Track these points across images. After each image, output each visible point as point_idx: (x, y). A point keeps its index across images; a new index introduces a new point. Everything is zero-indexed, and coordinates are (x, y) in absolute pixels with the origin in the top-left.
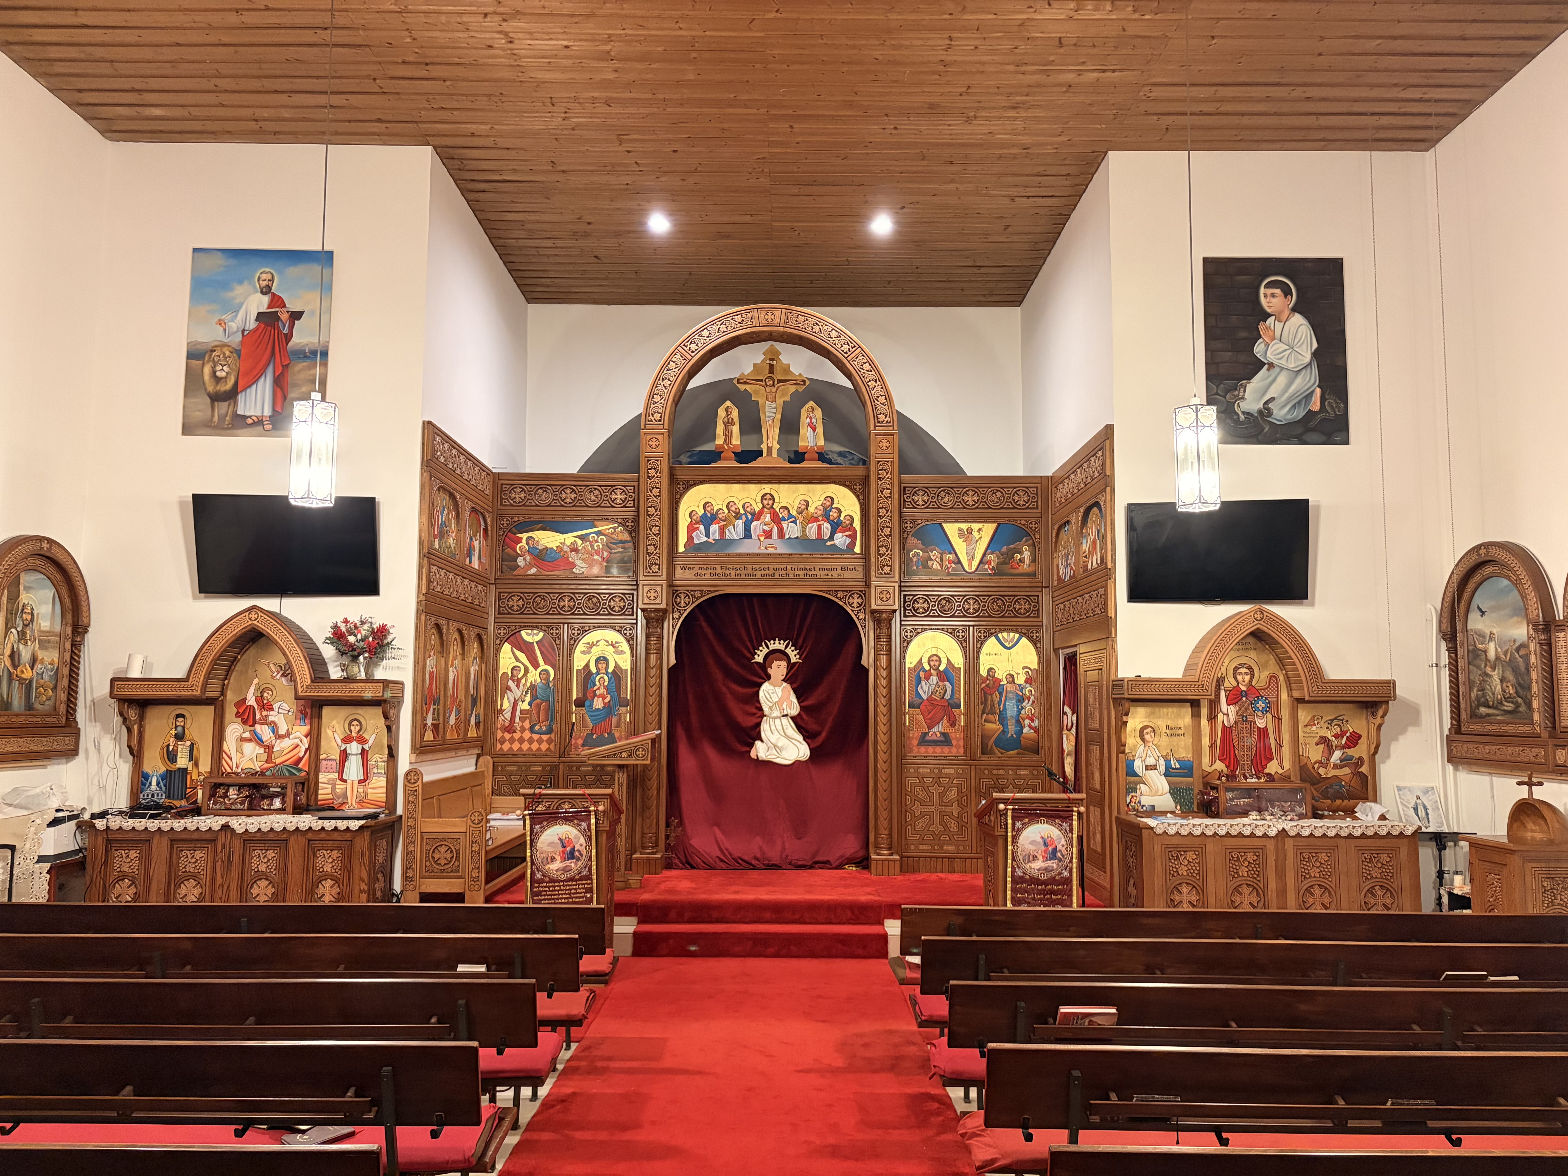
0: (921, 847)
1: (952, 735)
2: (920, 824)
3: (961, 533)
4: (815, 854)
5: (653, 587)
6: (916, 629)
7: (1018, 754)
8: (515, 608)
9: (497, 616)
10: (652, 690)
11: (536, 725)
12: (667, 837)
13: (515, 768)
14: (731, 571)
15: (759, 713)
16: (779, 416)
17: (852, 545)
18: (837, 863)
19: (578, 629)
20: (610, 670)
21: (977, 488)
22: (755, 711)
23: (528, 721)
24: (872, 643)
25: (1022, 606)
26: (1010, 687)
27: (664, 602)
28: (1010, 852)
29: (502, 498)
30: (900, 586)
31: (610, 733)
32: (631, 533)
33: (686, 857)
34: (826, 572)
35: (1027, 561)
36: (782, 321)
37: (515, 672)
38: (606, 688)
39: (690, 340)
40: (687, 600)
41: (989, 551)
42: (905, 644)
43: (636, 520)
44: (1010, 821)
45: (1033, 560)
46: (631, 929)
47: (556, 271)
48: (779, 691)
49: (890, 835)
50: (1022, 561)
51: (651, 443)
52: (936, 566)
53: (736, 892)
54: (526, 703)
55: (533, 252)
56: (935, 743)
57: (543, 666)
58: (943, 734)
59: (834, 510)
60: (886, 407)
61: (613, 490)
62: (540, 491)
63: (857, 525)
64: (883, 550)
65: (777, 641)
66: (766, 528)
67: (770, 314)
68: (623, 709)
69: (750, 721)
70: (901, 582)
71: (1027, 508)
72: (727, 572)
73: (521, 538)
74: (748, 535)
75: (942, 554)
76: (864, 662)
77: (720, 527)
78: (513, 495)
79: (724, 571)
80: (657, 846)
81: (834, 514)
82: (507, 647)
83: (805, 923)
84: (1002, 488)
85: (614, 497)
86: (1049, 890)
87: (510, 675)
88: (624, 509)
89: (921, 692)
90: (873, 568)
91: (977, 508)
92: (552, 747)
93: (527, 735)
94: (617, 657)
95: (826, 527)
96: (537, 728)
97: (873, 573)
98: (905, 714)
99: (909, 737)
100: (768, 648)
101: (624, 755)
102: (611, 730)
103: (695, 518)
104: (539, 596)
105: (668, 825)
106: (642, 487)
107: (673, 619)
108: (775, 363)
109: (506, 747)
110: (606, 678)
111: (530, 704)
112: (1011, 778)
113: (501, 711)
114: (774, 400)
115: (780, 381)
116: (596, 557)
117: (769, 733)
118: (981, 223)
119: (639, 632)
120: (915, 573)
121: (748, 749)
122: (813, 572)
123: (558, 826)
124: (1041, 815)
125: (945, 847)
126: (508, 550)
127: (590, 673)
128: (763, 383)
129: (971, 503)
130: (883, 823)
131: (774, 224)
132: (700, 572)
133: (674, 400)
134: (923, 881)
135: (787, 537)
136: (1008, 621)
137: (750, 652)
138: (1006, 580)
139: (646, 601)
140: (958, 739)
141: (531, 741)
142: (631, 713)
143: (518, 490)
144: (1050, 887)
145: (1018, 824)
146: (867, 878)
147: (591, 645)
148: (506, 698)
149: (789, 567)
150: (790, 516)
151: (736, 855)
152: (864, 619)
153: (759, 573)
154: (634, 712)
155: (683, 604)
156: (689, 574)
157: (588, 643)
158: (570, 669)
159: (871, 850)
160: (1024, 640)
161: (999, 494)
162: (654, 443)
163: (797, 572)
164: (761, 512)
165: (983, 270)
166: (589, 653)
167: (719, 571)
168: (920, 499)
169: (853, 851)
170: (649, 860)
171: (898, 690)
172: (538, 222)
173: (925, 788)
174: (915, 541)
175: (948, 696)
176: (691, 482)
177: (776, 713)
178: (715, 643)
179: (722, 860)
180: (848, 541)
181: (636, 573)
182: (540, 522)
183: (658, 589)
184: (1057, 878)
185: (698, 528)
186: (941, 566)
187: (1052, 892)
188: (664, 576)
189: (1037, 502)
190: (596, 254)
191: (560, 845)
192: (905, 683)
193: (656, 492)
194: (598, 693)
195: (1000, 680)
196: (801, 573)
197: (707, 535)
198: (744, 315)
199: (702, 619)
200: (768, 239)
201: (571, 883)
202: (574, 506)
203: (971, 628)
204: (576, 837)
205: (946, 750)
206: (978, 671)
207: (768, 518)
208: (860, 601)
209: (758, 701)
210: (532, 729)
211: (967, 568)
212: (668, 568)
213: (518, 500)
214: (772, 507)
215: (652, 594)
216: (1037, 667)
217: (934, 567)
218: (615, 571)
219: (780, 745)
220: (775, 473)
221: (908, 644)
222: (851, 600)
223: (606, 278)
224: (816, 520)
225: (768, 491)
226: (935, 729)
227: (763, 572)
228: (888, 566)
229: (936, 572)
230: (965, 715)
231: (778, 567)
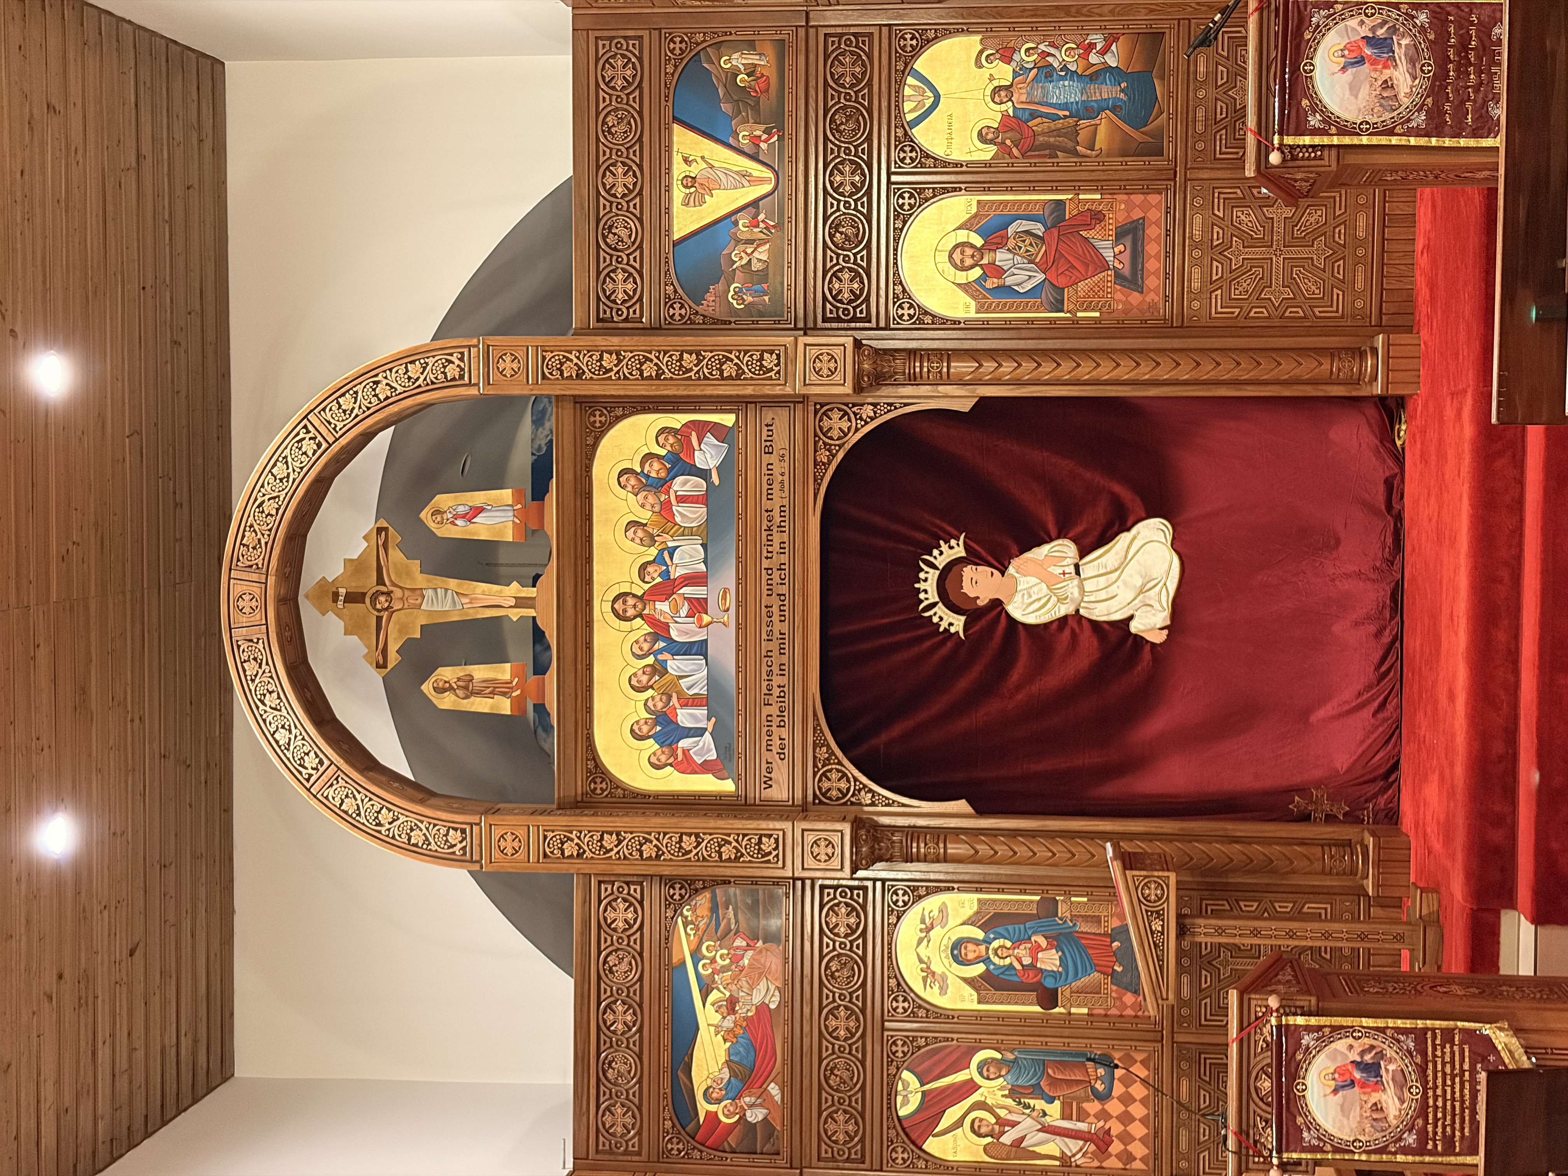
0: (1359, 285)
1: (1122, 217)
2: (1310, 287)
3: (695, 200)
4: (1369, 507)
5: (807, 848)
6: (896, 297)
7: (1162, 78)
8: (851, 1128)
9: (867, 1165)
10: (1022, 851)
11: (1093, 1089)
12: (1330, 819)
13: (1184, 1134)
14: (775, 684)
15: (1072, 623)
16: (453, 583)
17: (717, 430)
18: (1390, 462)
19: (896, 999)
20: (980, 934)
21: (598, 167)
22: (1067, 633)
23: (1085, 1105)
24: (924, 390)
25: (848, 69)
26: (1020, 96)
27: (838, 826)
28: (1375, 140)
29: (626, 1153)
30: (806, 331)
31: (1113, 936)
32: (697, 890)
33: (1374, 780)
34: (776, 486)
35: (753, 59)
36: (255, 577)
37: (984, 1130)
38: (1016, 944)
39: (297, 769)
40: (834, 776)
41: (731, 141)
42: (928, 319)
43: (669, 881)
44: (1307, 140)
45: (751, 45)
46: (1527, 929)
47: (163, 1029)
48: (1025, 582)
49: (1332, 353)
50: (751, 71)
51: (509, 851)
52: (762, 253)
53: (1452, 697)
54: (1048, 1108)
55: (122, 1083)
56: (1137, 255)
57: (971, 1073)
58: (1119, 237)
59: (647, 468)
60: (431, 361)
61: (605, 926)
62: (610, 1074)
63: (677, 420)
64: (729, 369)
65: (921, 586)
66: (684, 611)
67: (241, 604)
68: (1062, 909)
69: (1088, 641)
70: (796, 329)
71: (640, 59)
72: (776, 691)
73: (708, 1113)
74: (699, 649)
75: (738, 241)
76: (965, 406)
77: (684, 705)
78: (619, 1130)
79: (773, 700)
80: (1349, 844)
81: (655, 469)
82: (932, 1146)
83: (1519, 557)
84: (598, 114)
85: (621, 925)
86: (1458, 53)
87: (989, 1140)
88: (646, 904)
89: (1028, 286)
90: (767, 391)
91: (640, 167)
92: (1139, 1057)
93: (1114, 1107)
94: (951, 923)
95: (682, 485)
96: (1099, 1086)
97: (778, 390)
98: (1075, 321)
99: (1125, 312)
100: (934, 605)
101: (1157, 926)
102: (1105, 934)
103: (663, 758)
104: (827, 1079)
105: (1305, 818)
106: (601, 868)
107: (873, 804)
108: (342, 591)
109: (1138, 1150)
110: (996, 944)
111: (1051, 1100)
112: (1213, 93)
113: (1065, 1160)
114: (419, 592)
115: (380, 581)
116: (746, 962)
117: (1114, 604)
118: (43, 166)
119: (900, 875)
120: (777, 298)
121: (1147, 648)
122: (776, 513)
123: (1308, 1094)
124: (1295, 69)
125: (1361, 234)
126: (732, 1140)
127: (986, 977)
128: (385, 615)
129: (630, 180)
130: (1307, 367)
131: (54, 597)
132: (775, 749)
133: (421, 802)
134: (1432, 286)
135: (702, 567)
136: (879, 104)
137: (943, 643)
138: (794, 105)
139: (836, 863)
140: (1131, 206)
141: (1126, 1099)
142: (1068, 894)
143: (608, 1118)
144: (1451, 53)
145: (1314, 121)
146: (1425, 405)
147: (929, 974)
148: (1037, 1149)
149: (766, 564)
150: (658, 560)
151: (1370, 675)
152: (875, 405)
153: (777, 627)
154: (1068, 887)
155: (843, 785)
156: (781, 773)
157: (925, 979)
158: (978, 1017)
159: (1364, 392)
160: (920, 65)
161: (610, 120)
162: (509, 845)
163: (776, 547)
164: (651, 621)
165: (146, 149)
166: (944, 978)
167: (774, 710)
168: (621, 288)
169: (1365, 431)
170: (1378, 863)
171: (1024, 334)
172: (58, 1082)
173: (1233, 277)
174: (710, 297)
175: (1038, 229)
176: (591, 765)
177: (1072, 588)
178: (923, 715)
179: (1382, 706)
180: (710, 439)
181: (777, 882)
182: (674, 1079)
183: (810, 838)
184: (1432, 37)
185: (686, 752)
186: (763, 242)
187: (1463, 46)
188: (787, 825)
189: (626, 38)
190: (125, 953)
191: (1348, 1092)
192: (1010, 321)
193: (609, 841)
194: (1027, 961)
195: (1005, 116)
196: (777, 538)
197: (700, 732)
198: (244, 657)
199: (874, 742)
200: (87, 608)
201: (1430, 1072)
202: (640, 1006)
203: (894, 178)
204: (1333, 1057)
205: (1152, 231)
206: (986, 164)
207: (663, 607)
208: (836, 415)
209: (1046, 626)
210: (1103, 1097)
211: (768, 188)
212: (768, 818)
213: (628, 1120)
214: (641, 598)
215: (823, 850)
216: (978, 38)
217: (764, 257)
218: (775, 923)
219: (1139, 582)
220: (569, 590)
221: (926, 313)
222: (835, 433)
223: (177, 925)
224: (666, 506)
225: (607, 607)
226: (1108, 255)
227: (776, 618)
228: (762, 358)
229: (776, 254)
230: (1078, 190)
231: (765, 587)
